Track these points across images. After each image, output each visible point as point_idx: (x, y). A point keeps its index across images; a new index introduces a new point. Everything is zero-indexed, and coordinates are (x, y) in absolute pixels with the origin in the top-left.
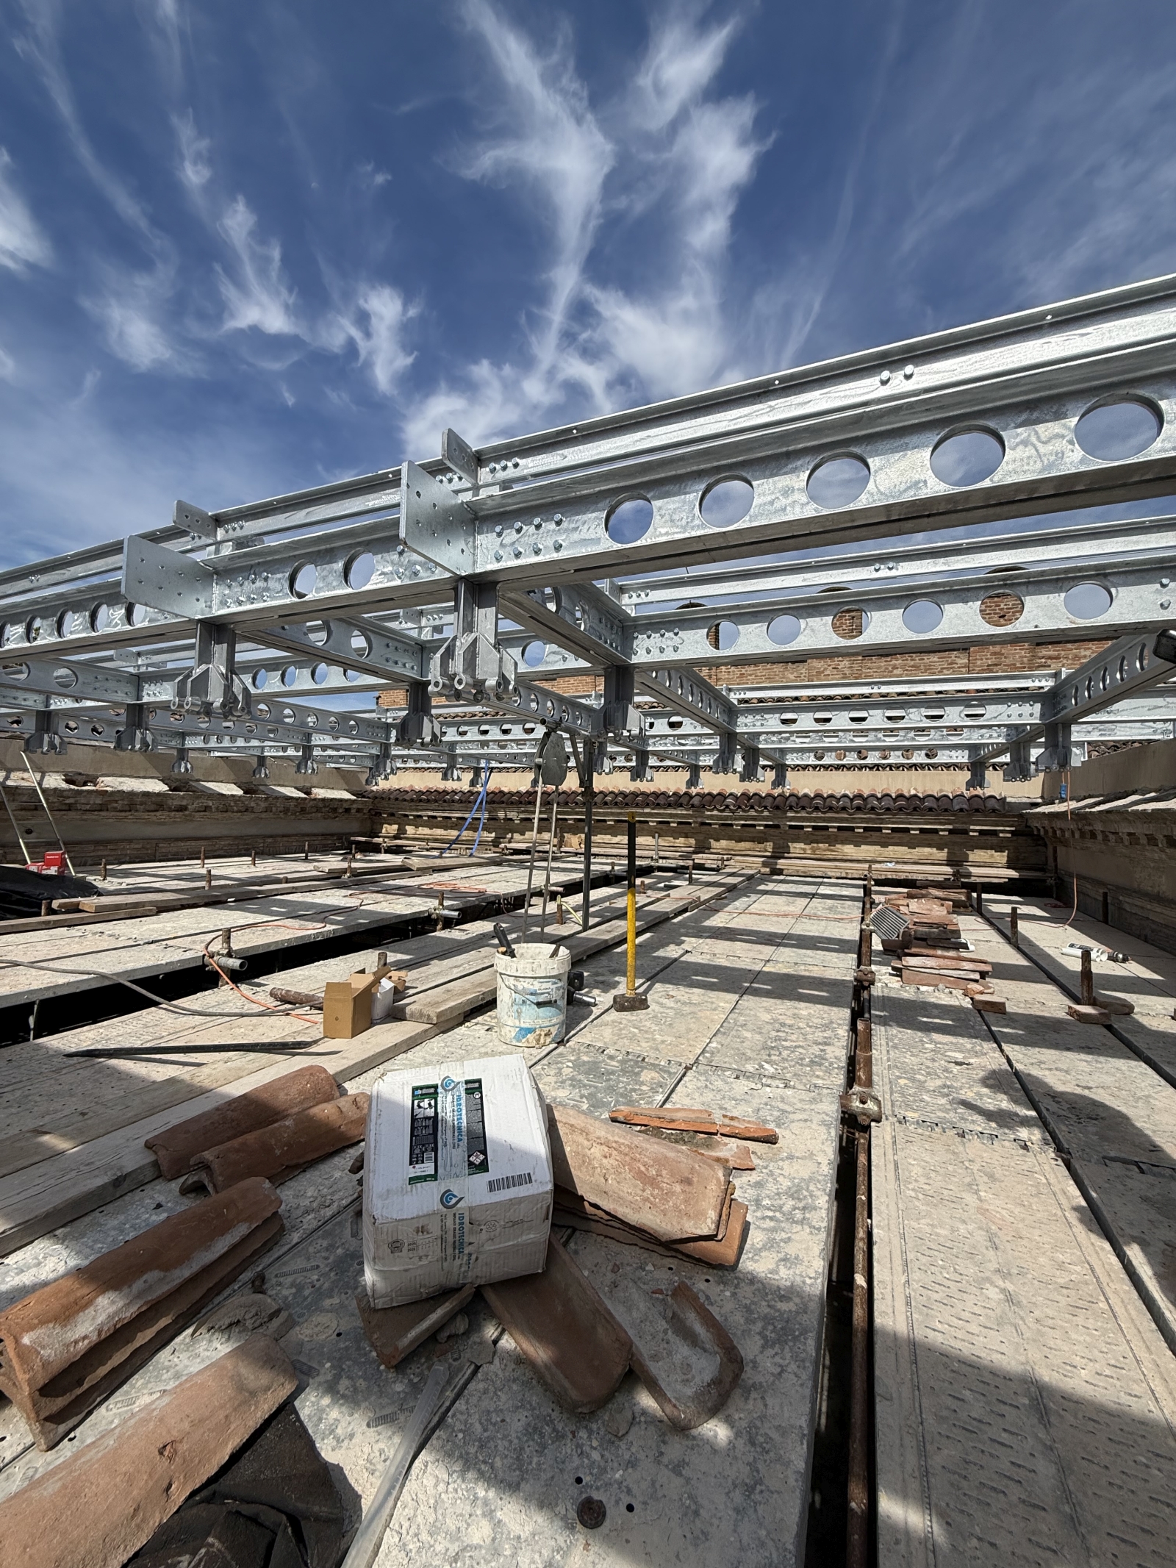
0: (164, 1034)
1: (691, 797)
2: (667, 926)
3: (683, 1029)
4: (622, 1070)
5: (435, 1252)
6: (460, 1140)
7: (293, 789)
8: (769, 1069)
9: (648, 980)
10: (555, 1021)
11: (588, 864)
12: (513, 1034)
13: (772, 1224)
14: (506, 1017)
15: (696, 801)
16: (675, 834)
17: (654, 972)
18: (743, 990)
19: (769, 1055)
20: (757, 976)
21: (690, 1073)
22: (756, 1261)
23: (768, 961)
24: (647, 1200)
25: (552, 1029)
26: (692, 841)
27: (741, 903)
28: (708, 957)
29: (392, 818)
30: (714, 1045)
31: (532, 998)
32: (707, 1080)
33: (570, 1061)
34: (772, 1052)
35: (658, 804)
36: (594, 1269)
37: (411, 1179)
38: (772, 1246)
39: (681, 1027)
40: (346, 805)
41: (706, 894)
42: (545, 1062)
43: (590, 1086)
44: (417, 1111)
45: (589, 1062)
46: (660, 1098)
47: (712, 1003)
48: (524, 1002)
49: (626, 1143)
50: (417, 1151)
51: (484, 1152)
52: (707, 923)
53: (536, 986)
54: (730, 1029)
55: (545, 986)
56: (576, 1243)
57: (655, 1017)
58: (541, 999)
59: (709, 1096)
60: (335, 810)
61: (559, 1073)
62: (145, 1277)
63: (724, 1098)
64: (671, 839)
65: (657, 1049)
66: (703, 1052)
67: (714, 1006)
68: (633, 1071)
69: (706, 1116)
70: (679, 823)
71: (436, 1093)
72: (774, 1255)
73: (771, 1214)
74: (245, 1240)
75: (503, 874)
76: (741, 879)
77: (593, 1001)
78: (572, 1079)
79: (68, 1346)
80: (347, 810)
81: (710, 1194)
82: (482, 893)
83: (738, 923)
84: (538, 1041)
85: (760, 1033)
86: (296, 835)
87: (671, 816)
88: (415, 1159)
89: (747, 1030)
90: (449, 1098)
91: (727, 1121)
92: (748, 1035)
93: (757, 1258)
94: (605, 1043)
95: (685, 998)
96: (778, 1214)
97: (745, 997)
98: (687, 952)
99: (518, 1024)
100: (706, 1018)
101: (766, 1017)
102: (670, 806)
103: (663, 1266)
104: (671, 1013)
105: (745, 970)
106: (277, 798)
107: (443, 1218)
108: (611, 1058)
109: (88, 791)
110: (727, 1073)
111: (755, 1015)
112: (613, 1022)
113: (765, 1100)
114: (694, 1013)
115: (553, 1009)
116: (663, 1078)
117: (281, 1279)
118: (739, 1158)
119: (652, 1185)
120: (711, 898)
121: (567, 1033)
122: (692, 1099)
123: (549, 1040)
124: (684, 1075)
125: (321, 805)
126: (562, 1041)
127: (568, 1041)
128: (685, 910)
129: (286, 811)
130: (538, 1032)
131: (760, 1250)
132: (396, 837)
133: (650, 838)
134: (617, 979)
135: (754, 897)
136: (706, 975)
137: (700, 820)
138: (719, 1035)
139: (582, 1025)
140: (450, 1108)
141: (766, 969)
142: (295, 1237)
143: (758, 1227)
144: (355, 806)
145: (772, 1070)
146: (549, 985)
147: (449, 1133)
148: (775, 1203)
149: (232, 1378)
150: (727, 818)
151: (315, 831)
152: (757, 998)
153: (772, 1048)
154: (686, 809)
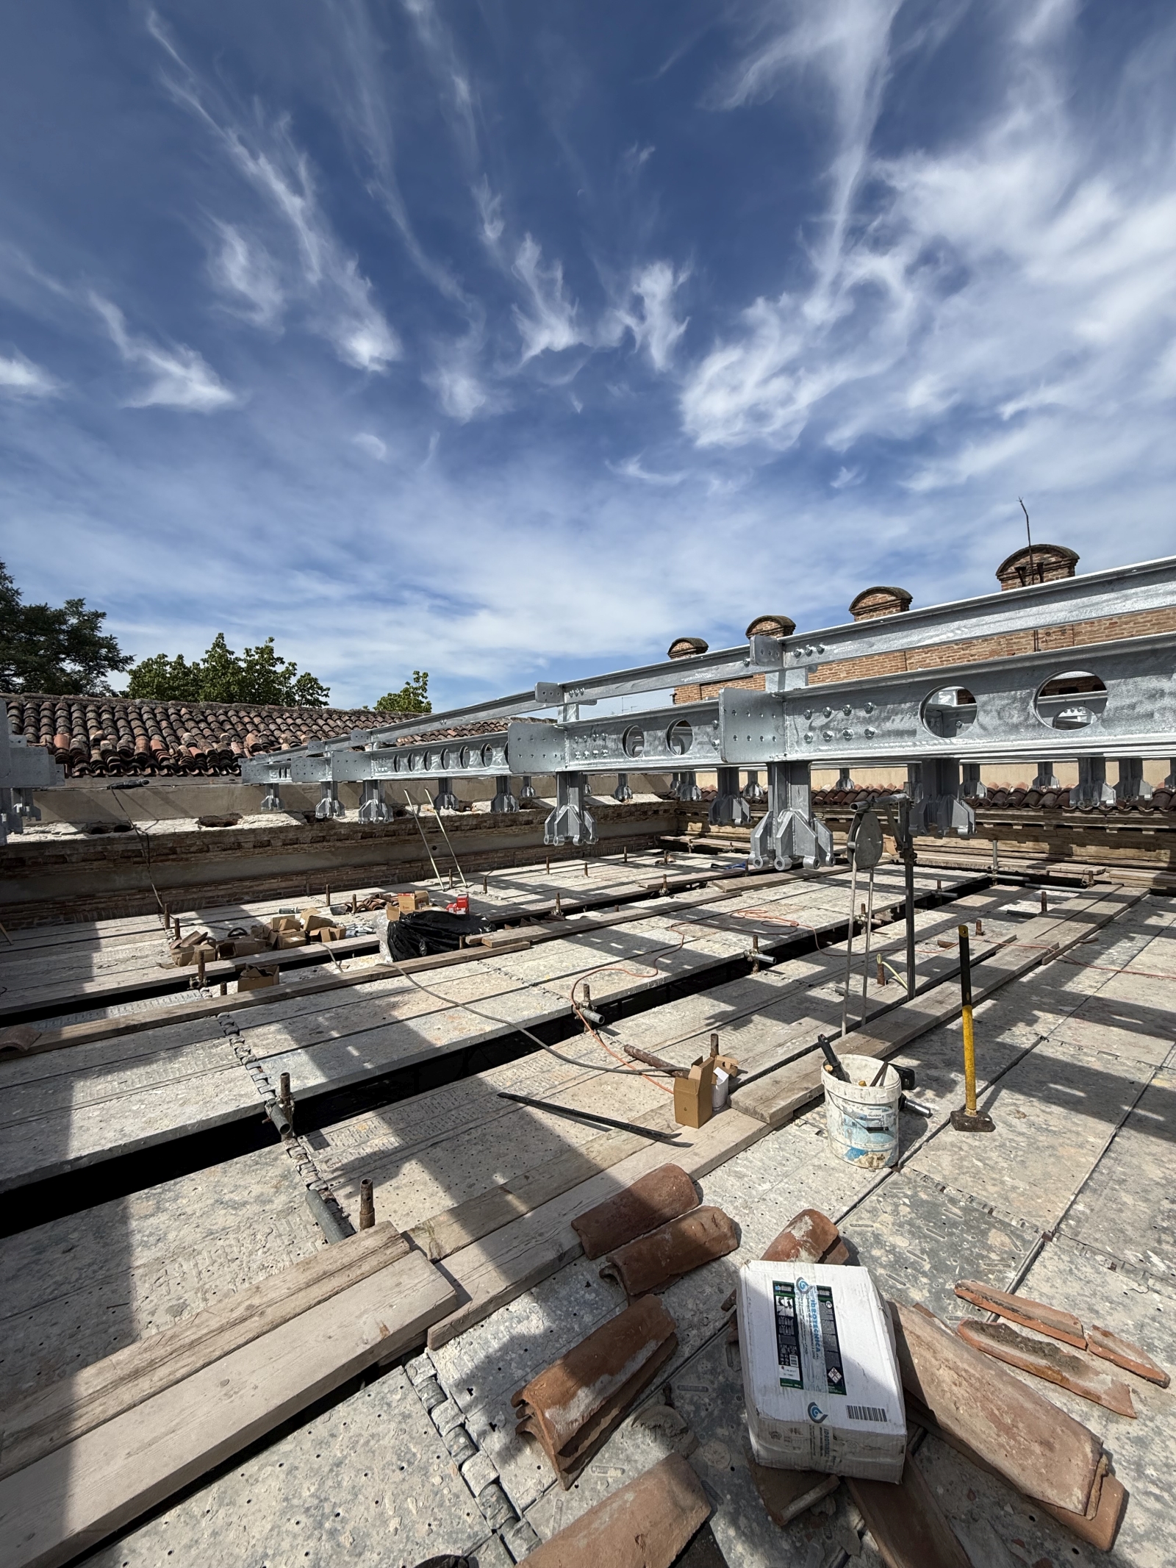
0: (557, 1083)
1: (1041, 795)
2: (1013, 988)
3: (1038, 1173)
4: (966, 1223)
5: (806, 1448)
6: (818, 1350)
7: (610, 798)
8: (1159, 1264)
9: (992, 1083)
10: (887, 1146)
11: (910, 876)
12: (845, 1152)
13: (1158, 1506)
14: (836, 1133)
15: (1048, 800)
16: (1021, 837)
17: (999, 1070)
18: (1121, 1118)
19: (1159, 1242)
20: (1144, 1094)
21: (1050, 1247)
22: (1136, 1551)
23: (1161, 1068)
24: (1001, 1446)
25: (884, 1154)
26: (1046, 846)
27: (1119, 951)
28: (1072, 1051)
29: (696, 817)
30: (1080, 1207)
31: (862, 1122)
32: (1071, 1262)
33: (906, 1196)
34: (1164, 1237)
35: (995, 805)
36: (949, 1487)
37: (782, 1380)
38: (1157, 1538)
39: (1036, 1169)
40: (655, 808)
41: (1066, 934)
42: (879, 1191)
43: (932, 1239)
44: (779, 1308)
45: (927, 1202)
46: (1012, 1276)
47: (1078, 1133)
48: (854, 1124)
49: (977, 1375)
50: (783, 1351)
51: (840, 1370)
52: (1071, 987)
53: (866, 1112)
54: (1103, 1185)
55: (874, 1112)
56: (929, 1450)
57: (1002, 1145)
58: (872, 1125)
59: (1074, 1288)
60: (645, 813)
61: (896, 1212)
62: (601, 1379)
63: (1094, 1294)
64: (1015, 843)
65: (1007, 1199)
66: (1066, 1216)
67: (1081, 1139)
68: (978, 1227)
69: (1071, 1323)
70: (1024, 825)
71: (793, 1292)
72: (1161, 1552)
73: (1157, 1491)
74: (655, 1354)
75: (813, 895)
76: (1121, 906)
77: (927, 1112)
78: (910, 1223)
79: (568, 1424)
80: (656, 812)
81: (1075, 1470)
82: (794, 927)
83: (1118, 990)
84: (871, 1163)
85: (1147, 1200)
86: (614, 837)
87: (1013, 817)
88: (783, 1360)
89: (1127, 1191)
90: (805, 1301)
91: (1099, 1336)
92: (1128, 1199)
93: (1137, 1546)
94: (944, 1177)
95: (1040, 1120)
96: (1166, 1495)
97: (1125, 1131)
98: (1042, 1038)
99: (849, 1143)
100: (1070, 1158)
101: (1155, 1173)
102: (1011, 806)
103: (1024, 1512)
104: (1023, 1142)
105: (1124, 1080)
106: (598, 807)
107: (811, 1428)
108: (953, 1201)
109: (468, 816)
110: (1099, 1258)
111: (1139, 1167)
112: (953, 1145)
113: (1152, 1312)
114: (1052, 1147)
115: (885, 1136)
116: (1016, 1246)
117: (683, 1393)
118: (1114, 1398)
119: (1007, 1434)
120: (1075, 943)
121: (901, 1153)
122: (1053, 1286)
123: (882, 1164)
124: (1042, 1247)
125: (633, 809)
126: (897, 1164)
127: (902, 1166)
128: (1039, 963)
129: (605, 817)
130: (870, 1155)
131: (1141, 1536)
132: (701, 835)
133: (986, 842)
134: (952, 1076)
135: (1140, 940)
136: (1069, 1082)
137: (1055, 822)
138: (1088, 1193)
139: (917, 1145)
140: (806, 1309)
141: (1156, 1083)
142: (687, 1351)
143: (1139, 1504)
144: (662, 808)
145: (1162, 1267)
146: (879, 1112)
147: (808, 1338)
148: (1162, 1477)
149: (668, 1492)
150: (1095, 820)
151: (631, 832)
152: (1141, 1136)
153: (1165, 1230)
154: (1034, 810)
